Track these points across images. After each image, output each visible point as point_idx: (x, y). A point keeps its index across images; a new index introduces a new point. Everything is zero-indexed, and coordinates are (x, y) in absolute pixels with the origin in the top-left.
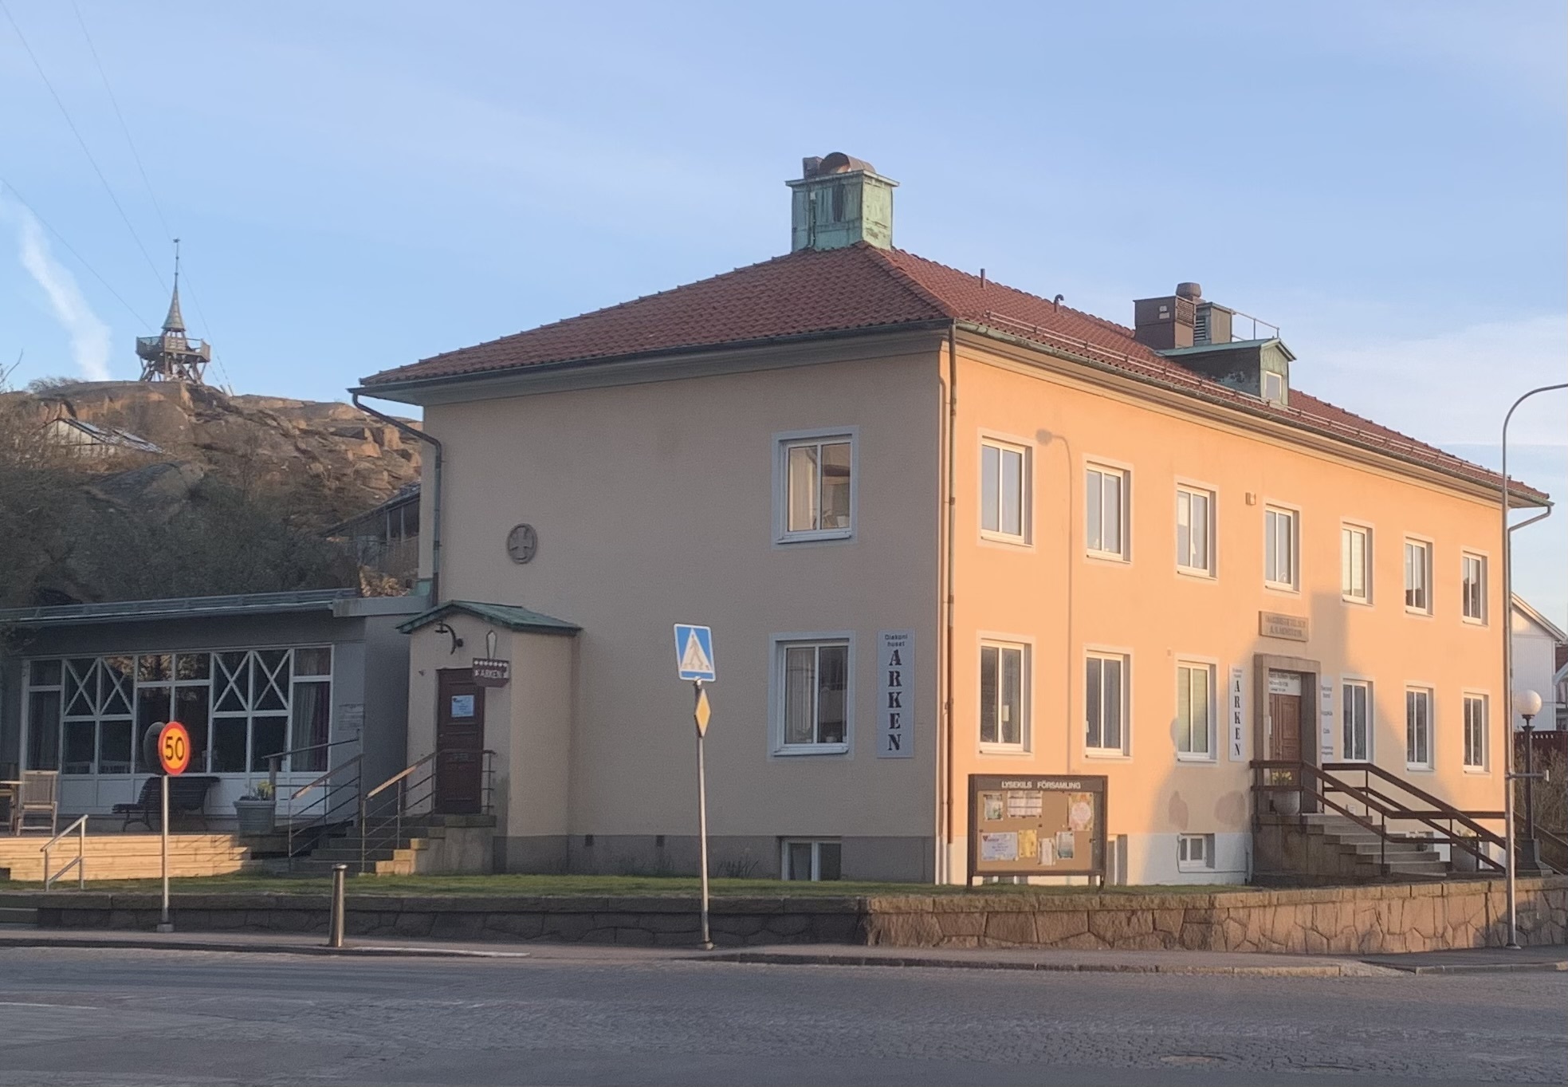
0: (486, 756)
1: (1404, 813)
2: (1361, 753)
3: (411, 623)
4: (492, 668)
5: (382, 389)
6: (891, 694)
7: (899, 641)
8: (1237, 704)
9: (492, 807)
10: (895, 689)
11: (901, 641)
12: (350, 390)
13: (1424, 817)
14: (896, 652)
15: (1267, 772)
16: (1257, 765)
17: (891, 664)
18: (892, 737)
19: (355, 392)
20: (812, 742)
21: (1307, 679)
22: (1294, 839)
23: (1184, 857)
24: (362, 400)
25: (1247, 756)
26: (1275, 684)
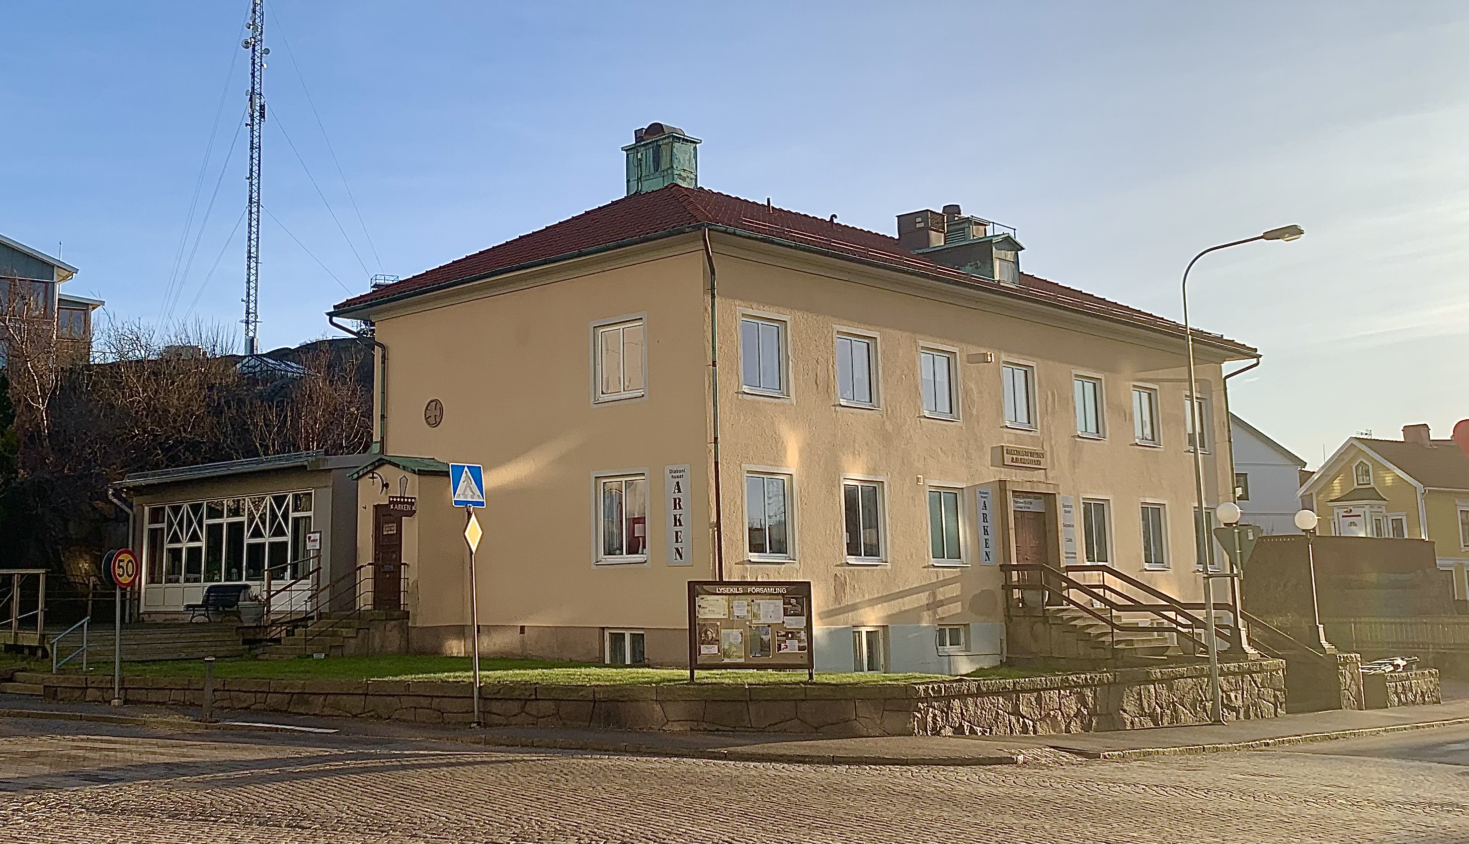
0: (403, 566)
1: (1137, 607)
2: (1103, 557)
3: (358, 472)
4: (404, 503)
5: (348, 312)
6: (675, 517)
7: (679, 474)
8: (985, 520)
9: (407, 604)
10: (677, 512)
11: (681, 474)
12: (328, 314)
13: (1155, 609)
14: (678, 483)
15: (1015, 573)
16: (1006, 568)
17: (674, 492)
18: (677, 549)
19: (331, 315)
20: (622, 554)
21: (1049, 498)
22: (1039, 627)
23: (943, 644)
24: (335, 319)
25: (997, 560)
26: (1021, 503)
